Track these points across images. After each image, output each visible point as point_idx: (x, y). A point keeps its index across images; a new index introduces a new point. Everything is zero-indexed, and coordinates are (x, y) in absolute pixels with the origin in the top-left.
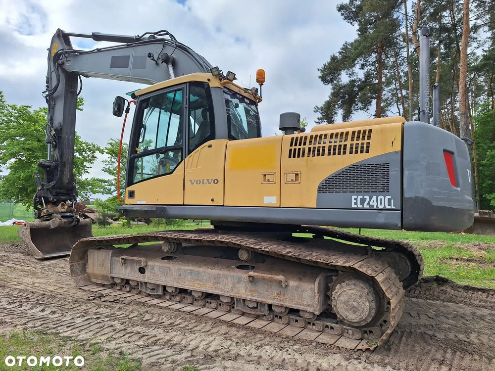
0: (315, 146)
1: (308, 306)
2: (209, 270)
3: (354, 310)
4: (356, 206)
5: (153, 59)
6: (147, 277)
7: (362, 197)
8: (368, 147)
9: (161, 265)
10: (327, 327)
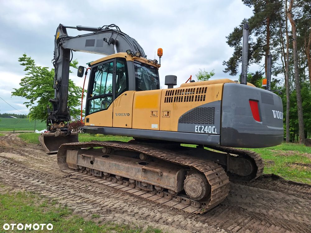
0: (178, 96)
1: (172, 187)
2: (124, 164)
3: (194, 190)
4: (197, 132)
5: (106, 42)
6: (95, 167)
7: (200, 126)
8: (204, 97)
9: (101, 160)
10: (183, 199)
